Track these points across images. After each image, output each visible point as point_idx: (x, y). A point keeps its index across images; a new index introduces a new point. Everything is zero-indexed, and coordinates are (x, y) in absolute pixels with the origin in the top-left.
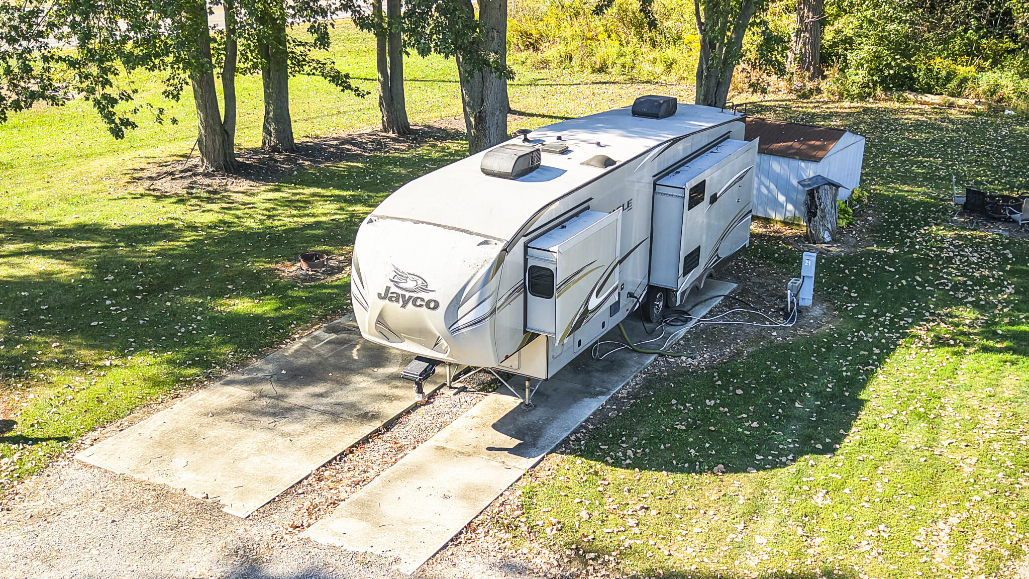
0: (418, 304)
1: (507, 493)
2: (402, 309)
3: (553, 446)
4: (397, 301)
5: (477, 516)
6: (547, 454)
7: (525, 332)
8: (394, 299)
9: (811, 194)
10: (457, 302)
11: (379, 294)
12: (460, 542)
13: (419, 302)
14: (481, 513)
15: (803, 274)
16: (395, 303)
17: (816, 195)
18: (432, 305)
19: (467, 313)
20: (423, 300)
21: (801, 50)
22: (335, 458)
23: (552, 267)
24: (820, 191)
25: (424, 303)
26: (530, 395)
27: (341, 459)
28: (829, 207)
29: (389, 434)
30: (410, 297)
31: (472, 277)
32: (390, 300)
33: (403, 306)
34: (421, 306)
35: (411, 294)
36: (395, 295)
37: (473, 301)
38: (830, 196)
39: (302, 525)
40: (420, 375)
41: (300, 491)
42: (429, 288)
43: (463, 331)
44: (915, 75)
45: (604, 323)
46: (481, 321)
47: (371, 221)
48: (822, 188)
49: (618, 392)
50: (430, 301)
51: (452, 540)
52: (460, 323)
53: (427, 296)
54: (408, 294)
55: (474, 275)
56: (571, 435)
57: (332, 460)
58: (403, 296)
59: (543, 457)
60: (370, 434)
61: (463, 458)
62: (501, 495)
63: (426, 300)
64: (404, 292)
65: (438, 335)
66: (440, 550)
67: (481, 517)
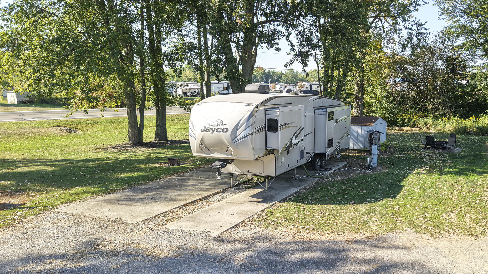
0: (219, 131)
1: (260, 212)
2: (212, 134)
3: (279, 200)
4: (209, 131)
5: (247, 219)
6: (277, 202)
7: (266, 149)
8: (208, 131)
9: (370, 135)
10: (236, 128)
11: (201, 130)
12: (239, 227)
13: (219, 130)
14: (248, 218)
15: (373, 153)
16: (208, 132)
17: (372, 136)
18: (225, 130)
19: (241, 134)
20: (221, 129)
21: (357, 114)
22: (180, 207)
23: (277, 118)
24: (374, 134)
25: (221, 130)
26: (268, 185)
27: (182, 207)
28: (378, 140)
29: (205, 201)
30: (215, 128)
31: (243, 117)
32: (206, 131)
33: (212, 133)
34: (220, 131)
35: (216, 127)
36: (208, 129)
37: (243, 127)
38: (378, 136)
39: (163, 224)
40: (220, 166)
41: (162, 216)
42: (224, 123)
43: (240, 141)
44: (398, 121)
45: (298, 161)
46: (247, 136)
47: (198, 105)
48: (374, 133)
49: (306, 187)
50: (224, 129)
51: (235, 226)
52: (238, 137)
53: (222, 127)
54: (214, 128)
55: (244, 116)
56: (287, 197)
57: (178, 207)
58: (212, 128)
59: (276, 203)
60: (196, 200)
61: (239, 204)
62: (258, 213)
63: (222, 129)
64: (212, 127)
65: (228, 144)
66: (230, 229)
67: (248, 219)
